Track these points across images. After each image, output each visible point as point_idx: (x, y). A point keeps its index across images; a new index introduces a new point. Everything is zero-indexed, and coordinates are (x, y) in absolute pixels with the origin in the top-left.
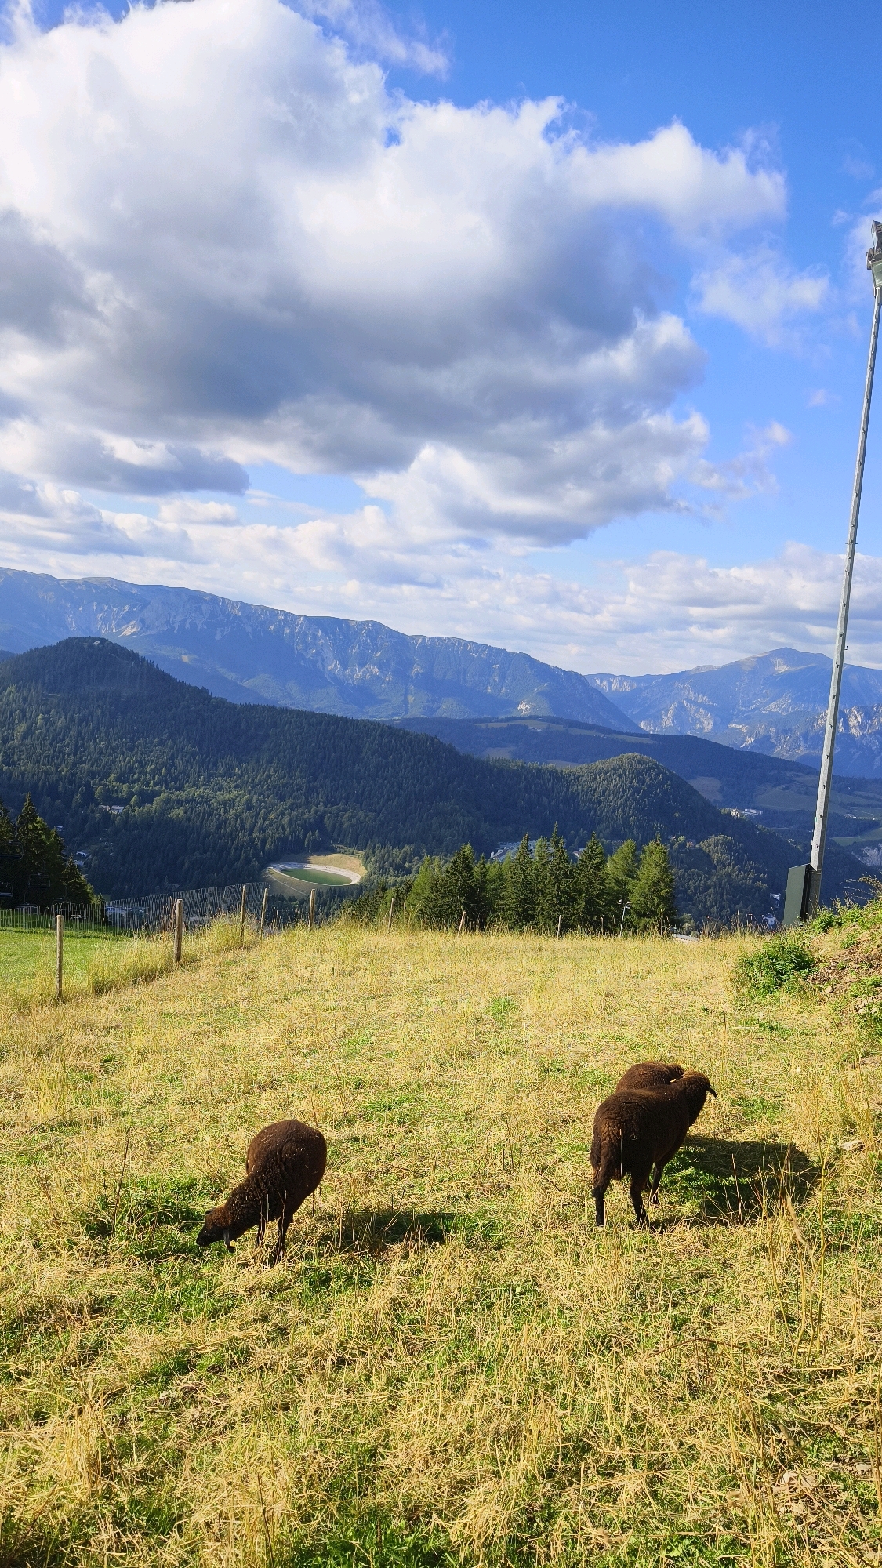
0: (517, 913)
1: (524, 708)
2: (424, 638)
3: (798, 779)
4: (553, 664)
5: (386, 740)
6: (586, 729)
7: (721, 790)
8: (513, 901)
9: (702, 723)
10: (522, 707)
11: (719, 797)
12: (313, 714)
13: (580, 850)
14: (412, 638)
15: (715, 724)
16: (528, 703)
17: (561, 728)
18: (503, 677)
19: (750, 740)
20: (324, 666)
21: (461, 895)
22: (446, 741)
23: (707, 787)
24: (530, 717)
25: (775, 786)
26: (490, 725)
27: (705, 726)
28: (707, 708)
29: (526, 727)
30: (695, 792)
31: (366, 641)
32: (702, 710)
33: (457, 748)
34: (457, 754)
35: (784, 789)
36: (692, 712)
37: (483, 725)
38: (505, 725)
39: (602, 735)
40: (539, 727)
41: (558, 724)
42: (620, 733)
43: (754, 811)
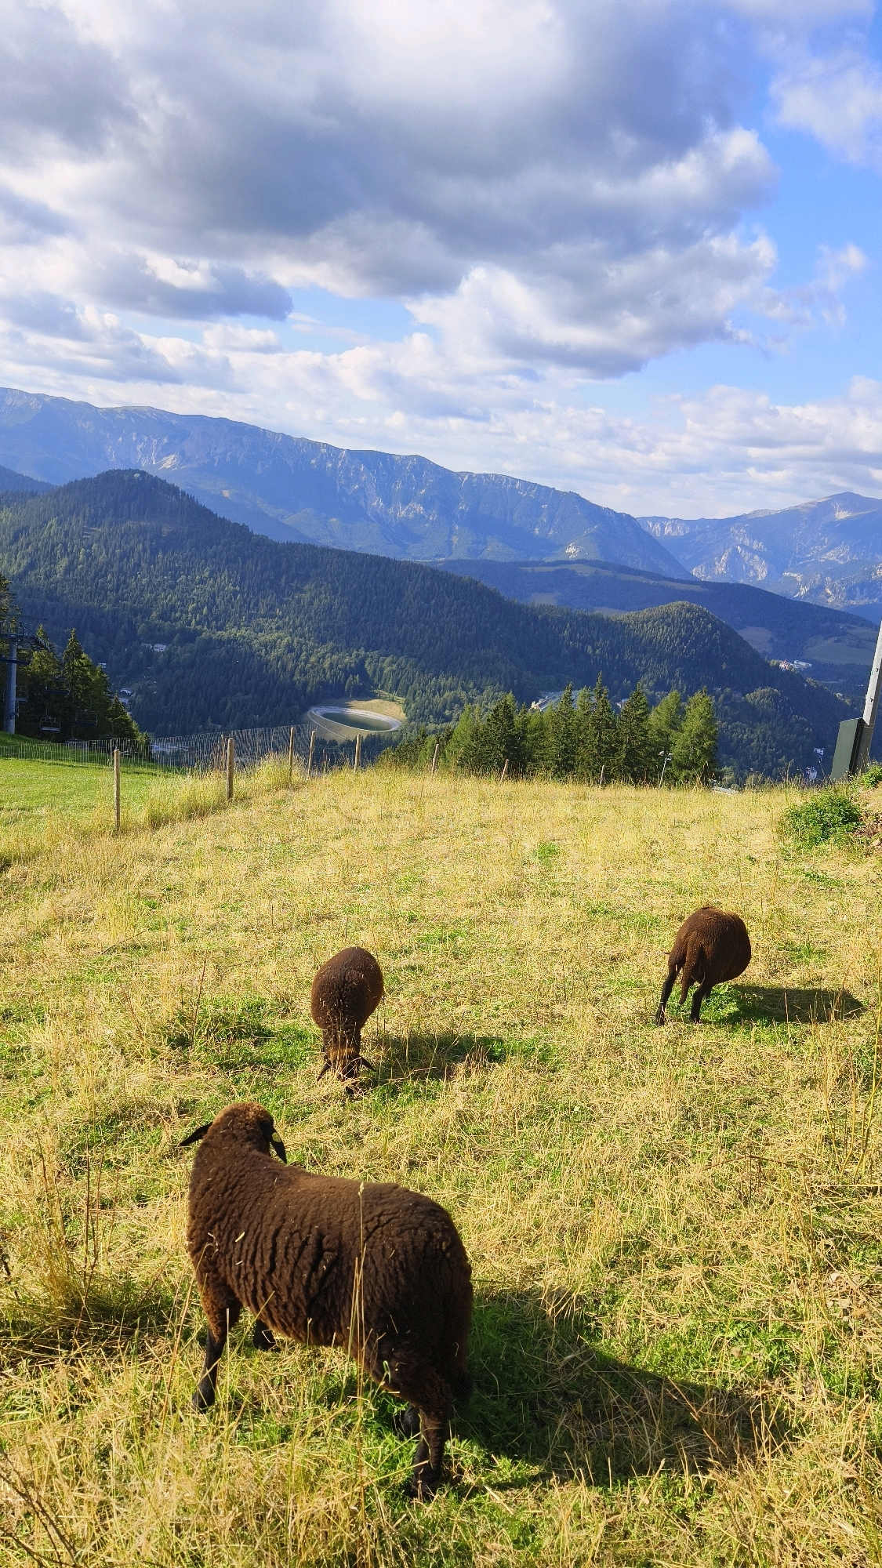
0: (557, 763)
1: (572, 551)
2: (470, 475)
3: (850, 631)
4: (604, 505)
5: (429, 583)
6: (635, 574)
7: (771, 641)
8: (553, 751)
9: (756, 571)
10: (571, 550)
11: (769, 649)
12: (354, 554)
13: (623, 701)
14: (458, 474)
15: (769, 572)
16: (576, 547)
17: (609, 573)
18: (552, 518)
19: (804, 590)
20: (366, 504)
21: (501, 743)
22: (491, 587)
23: (757, 637)
24: (578, 562)
25: (826, 639)
26: (536, 569)
27: (759, 574)
28: (762, 556)
29: (574, 572)
30: (744, 643)
31: (410, 477)
32: (756, 557)
33: (502, 593)
34: (501, 599)
35: (836, 641)
36: (746, 558)
37: (529, 569)
38: (552, 569)
39: (652, 582)
40: (586, 572)
41: (606, 569)
42: (672, 580)
43: (804, 664)
